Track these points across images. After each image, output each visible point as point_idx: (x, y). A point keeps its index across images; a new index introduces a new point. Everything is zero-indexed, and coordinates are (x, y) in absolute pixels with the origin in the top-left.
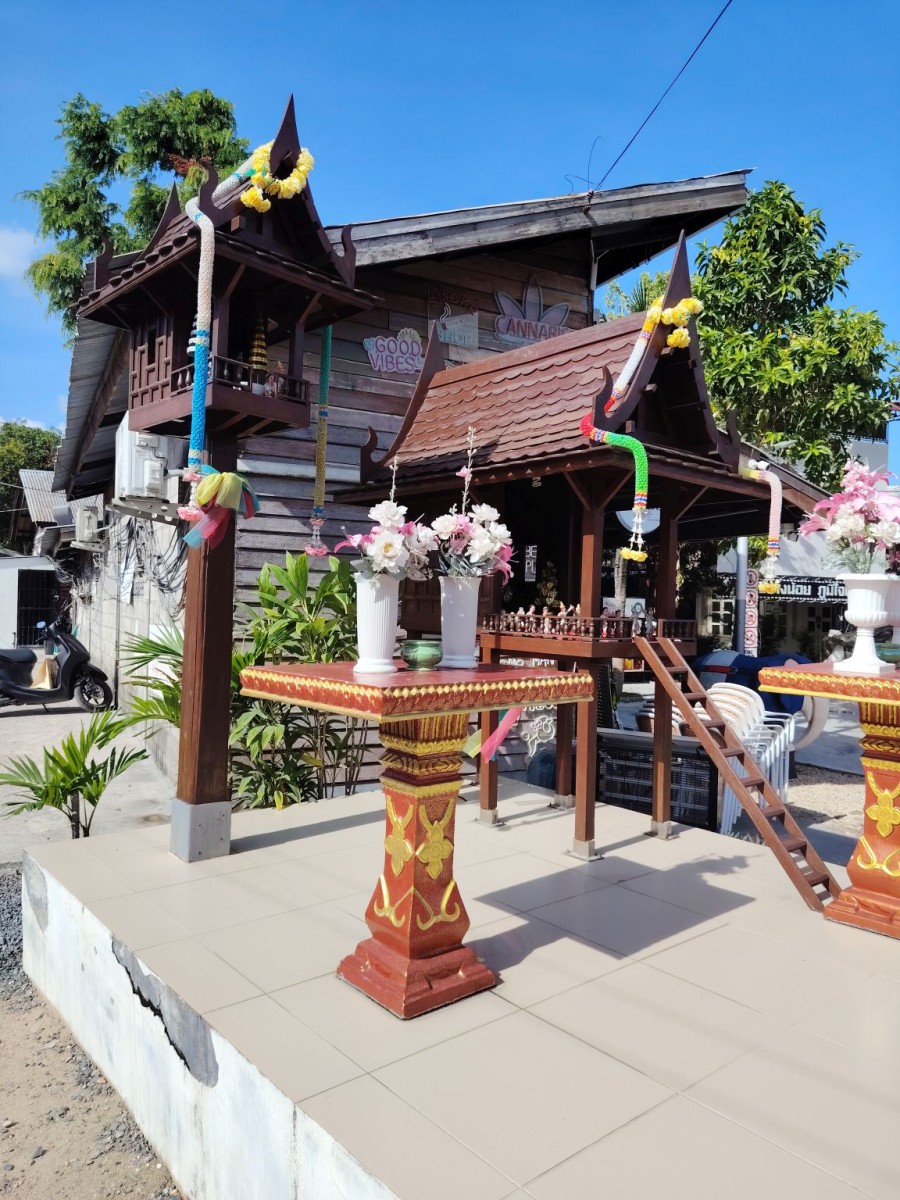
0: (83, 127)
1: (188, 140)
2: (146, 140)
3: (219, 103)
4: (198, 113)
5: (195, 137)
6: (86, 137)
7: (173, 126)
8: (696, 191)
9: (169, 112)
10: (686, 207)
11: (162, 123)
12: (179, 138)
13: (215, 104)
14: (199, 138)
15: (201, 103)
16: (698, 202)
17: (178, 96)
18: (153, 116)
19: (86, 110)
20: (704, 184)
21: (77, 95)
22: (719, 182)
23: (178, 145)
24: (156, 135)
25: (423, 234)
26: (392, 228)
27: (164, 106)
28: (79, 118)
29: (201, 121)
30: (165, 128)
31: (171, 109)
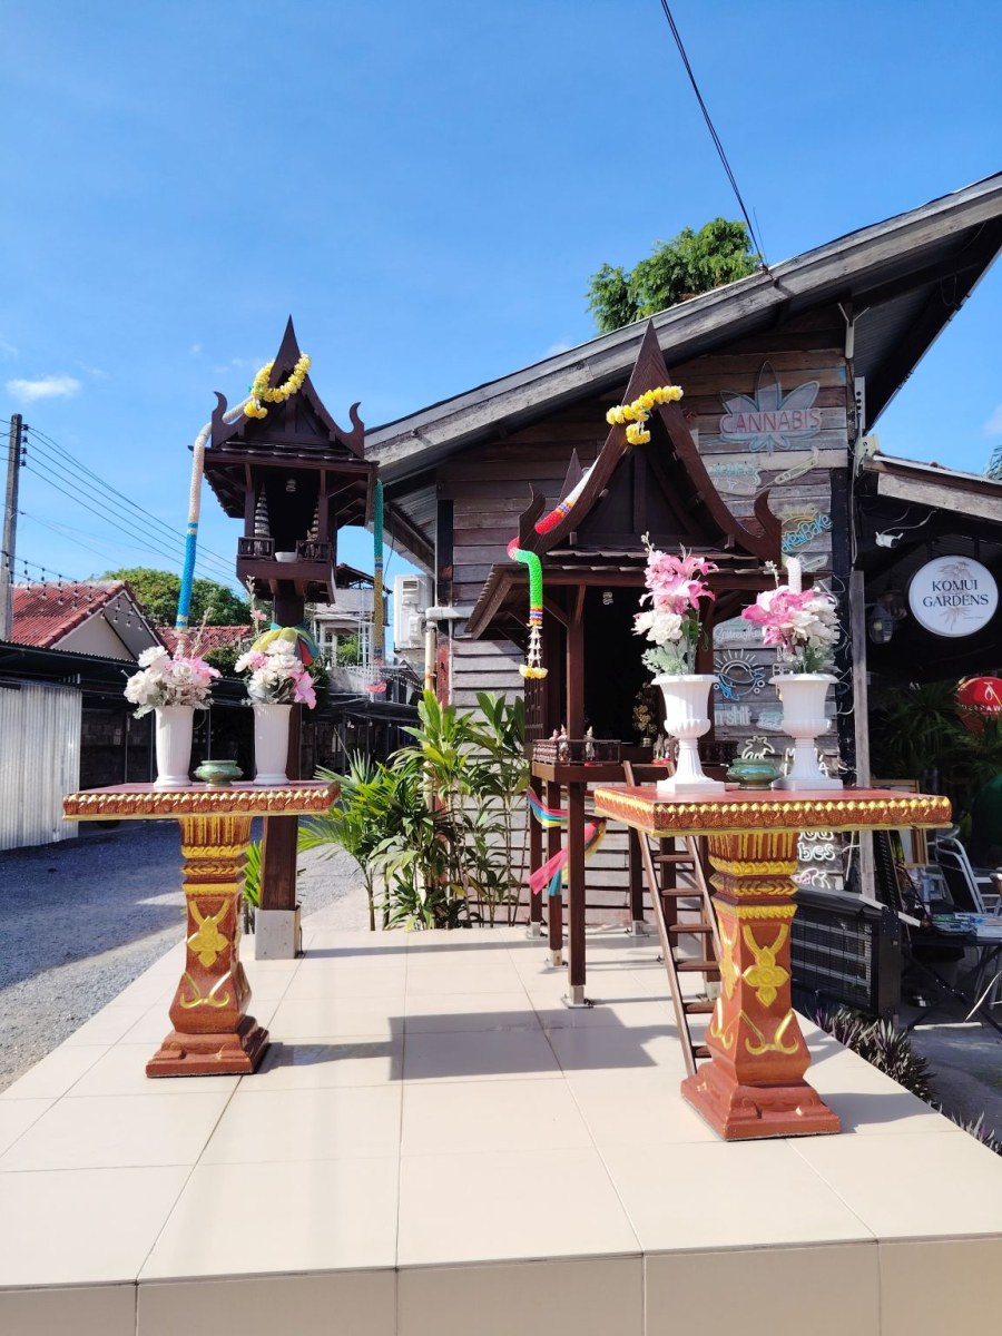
0: (608, 294)
1: (700, 275)
2: (659, 288)
3: (731, 226)
4: (710, 244)
5: (706, 269)
6: (611, 302)
7: (684, 266)
8: (944, 212)
9: (682, 253)
10: (928, 236)
11: (673, 268)
12: (691, 276)
13: (728, 229)
14: (710, 269)
15: (713, 233)
16: (948, 224)
17: (689, 235)
18: (666, 262)
19: (612, 276)
20: (956, 200)
21: (603, 266)
22: (981, 189)
23: (689, 282)
24: (668, 280)
25: (579, 365)
26: (545, 369)
27: (676, 248)
28: (606, 286)
29: (713, 251)
30: (677, 270)
31: (683, 250)
